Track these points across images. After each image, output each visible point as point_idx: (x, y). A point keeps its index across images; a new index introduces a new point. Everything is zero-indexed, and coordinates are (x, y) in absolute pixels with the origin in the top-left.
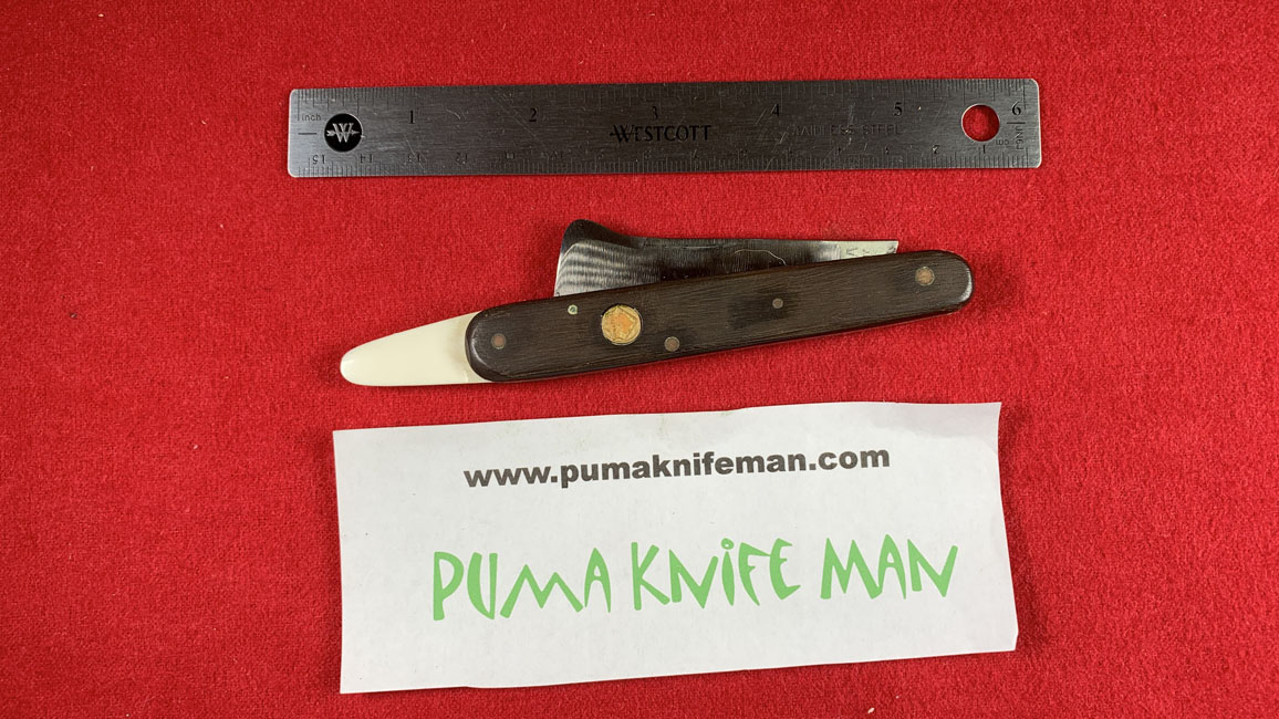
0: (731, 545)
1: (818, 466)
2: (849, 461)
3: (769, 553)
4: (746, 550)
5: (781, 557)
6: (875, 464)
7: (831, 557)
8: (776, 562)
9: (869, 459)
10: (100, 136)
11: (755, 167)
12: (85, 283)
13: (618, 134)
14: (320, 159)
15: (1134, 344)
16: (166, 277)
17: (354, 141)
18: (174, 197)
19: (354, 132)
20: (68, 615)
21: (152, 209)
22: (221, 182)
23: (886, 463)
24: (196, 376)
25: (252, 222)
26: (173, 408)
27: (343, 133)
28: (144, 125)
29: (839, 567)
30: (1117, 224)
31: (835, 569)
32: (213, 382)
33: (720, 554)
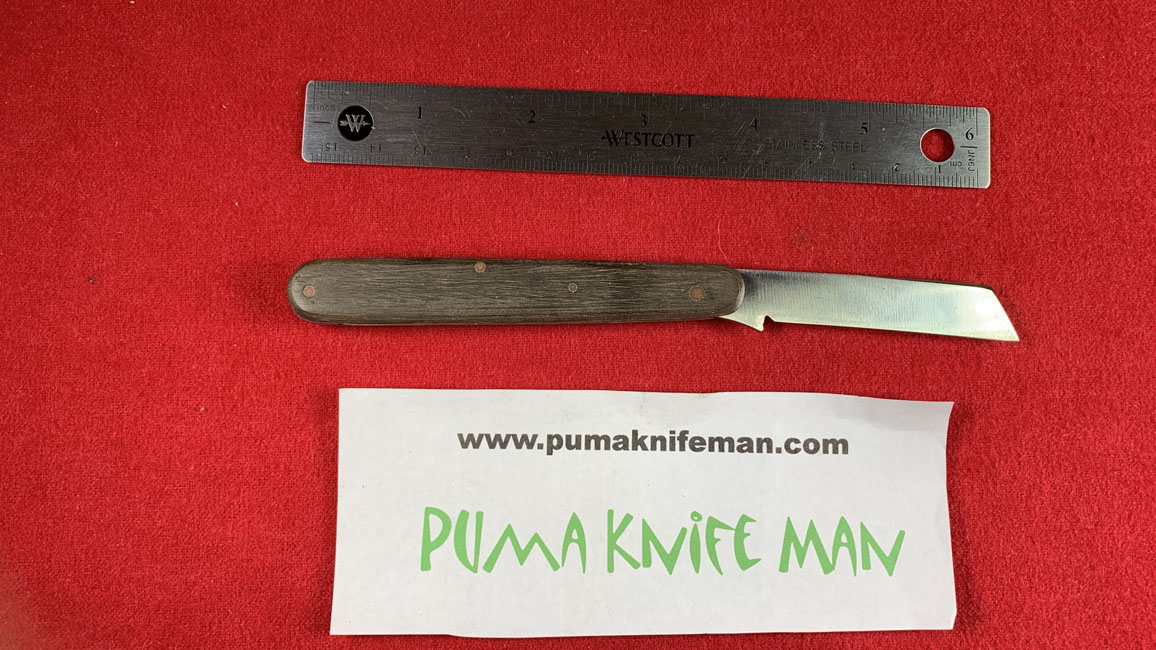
0: (700, 518)
1: (783, 450)
2: (812, 447)
3: (734, 527)
4: (713, 524)
5: (745, 532)
6: (835, 451)
7: (790, 534)
8: (740, 536)
9: (831, 446)
10: (125, 114)
11: (733, 174)
12: (104, 251)
13: (609, 138)
14: (332, 147)
15: (1067, 352)
16: (181, 249)
17: (365, 132)
18: (192, 175)
19: (365, 124)
20: (73, 562)
21: (172, 184)
22: (238, 163)
23: (845, 451)
24: (206, 342)
25: (266, 202)
26: (182, 370)
27: (355, 124)
28: (168, 107)
29: (797, 545)
30: (1056, 243)
31: (793, 545)
32: (221, 350)
33: (689, 525)
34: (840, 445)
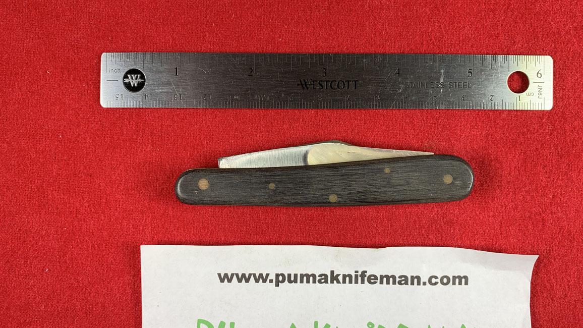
0: (373, 326)
1: (427, 283)
2: (446, 281)
6: (460, 283)
9: (457, 280)
11: (385, 106)
13: (302, 85)
14: (120, 97)
16: (27, 167)
17: (140, 86)
19: (140, 80)
22: (60, 109)
24: (47, 227)
26: (32, 246)
27: (134, 81)
32: (57, 231)
34: (463, 280)
